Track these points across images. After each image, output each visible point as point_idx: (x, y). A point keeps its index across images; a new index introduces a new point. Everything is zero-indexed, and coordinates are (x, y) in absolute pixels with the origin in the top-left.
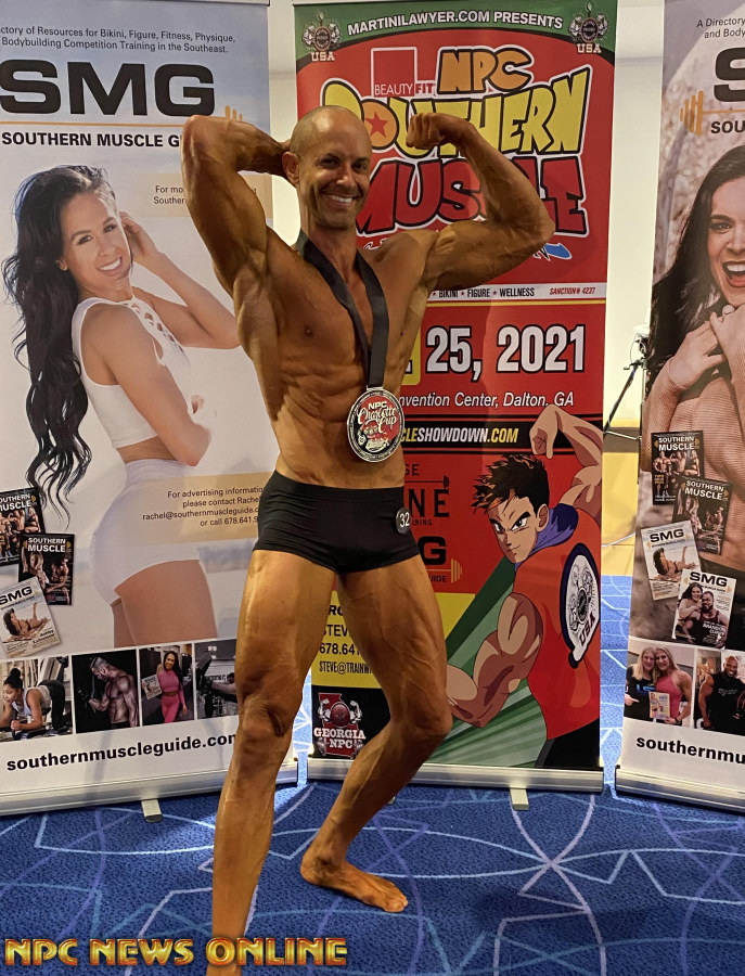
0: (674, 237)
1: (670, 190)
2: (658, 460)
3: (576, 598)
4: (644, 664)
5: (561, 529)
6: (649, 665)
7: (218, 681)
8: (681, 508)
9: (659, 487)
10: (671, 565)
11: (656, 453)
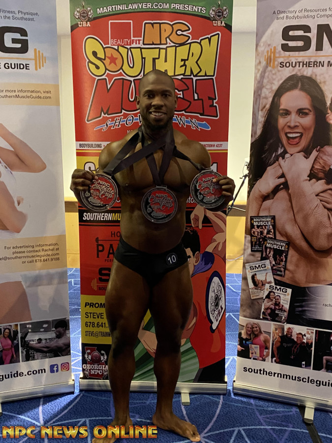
0: (261, 119)
1: (260, 95)
2: (254, 230)
3: (214, 298)
4: (247, 331)
5: (206, 264)
6: (250, 331)
7: (32, 343)
8: (264, 254)
9: (254, 243)
10: (260, 282)
11: (252, 226)
